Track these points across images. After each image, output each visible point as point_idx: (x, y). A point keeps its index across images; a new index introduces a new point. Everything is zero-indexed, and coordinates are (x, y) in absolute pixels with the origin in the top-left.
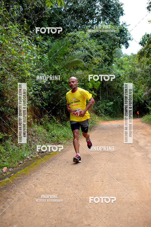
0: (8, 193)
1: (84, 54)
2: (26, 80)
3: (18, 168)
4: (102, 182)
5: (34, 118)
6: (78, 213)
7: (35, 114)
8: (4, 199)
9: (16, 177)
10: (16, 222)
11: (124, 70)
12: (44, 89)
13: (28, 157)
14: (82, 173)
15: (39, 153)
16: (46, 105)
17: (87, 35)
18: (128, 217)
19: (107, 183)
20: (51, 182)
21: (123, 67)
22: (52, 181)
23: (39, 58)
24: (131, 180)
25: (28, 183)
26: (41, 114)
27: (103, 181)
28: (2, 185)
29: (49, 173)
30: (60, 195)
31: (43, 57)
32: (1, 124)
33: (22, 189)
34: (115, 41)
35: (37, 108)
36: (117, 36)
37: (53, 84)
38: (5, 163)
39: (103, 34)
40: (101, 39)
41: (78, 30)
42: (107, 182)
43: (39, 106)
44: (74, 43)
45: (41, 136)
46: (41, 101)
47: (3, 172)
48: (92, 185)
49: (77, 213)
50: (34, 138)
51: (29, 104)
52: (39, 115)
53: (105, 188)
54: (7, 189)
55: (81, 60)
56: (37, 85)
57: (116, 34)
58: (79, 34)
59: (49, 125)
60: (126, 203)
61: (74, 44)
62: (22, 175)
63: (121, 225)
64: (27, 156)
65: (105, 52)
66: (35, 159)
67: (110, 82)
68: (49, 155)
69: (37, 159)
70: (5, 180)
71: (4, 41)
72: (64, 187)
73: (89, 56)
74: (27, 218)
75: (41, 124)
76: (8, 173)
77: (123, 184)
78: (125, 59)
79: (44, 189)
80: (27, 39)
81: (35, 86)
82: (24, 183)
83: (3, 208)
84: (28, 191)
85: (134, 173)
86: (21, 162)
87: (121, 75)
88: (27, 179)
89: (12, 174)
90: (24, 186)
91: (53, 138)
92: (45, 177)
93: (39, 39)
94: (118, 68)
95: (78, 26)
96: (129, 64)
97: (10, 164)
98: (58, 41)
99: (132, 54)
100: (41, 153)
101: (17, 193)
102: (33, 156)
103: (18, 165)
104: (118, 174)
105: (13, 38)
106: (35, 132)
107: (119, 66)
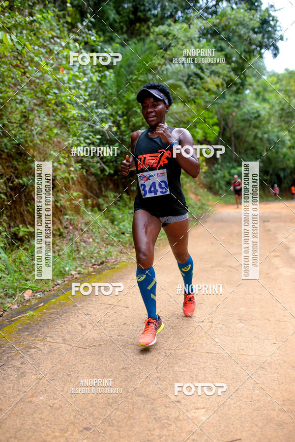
0: (32, 339)
1: (186, 70)
2: (69, 123)
3: (53, 292)
4: (210, 324)
5: (86, 197)
6: (160, 379)
7: (88, 190)
8: (23, 349)
9: (48, 309)
10: (43, 391)
11: (269, 103)
12: (106, 141)
13: (73, 273)
14: (172, 305)
15: (95, 265)
16: (110, 173)
17: (194, 32)
18: (254, 390)
19: (220, 326)
20: (113, 320)
21: (267, 96)
22: (115, 318)
23: (94, 79)
24: (268, 321)
25: (69, 320)
26: (100, 189)
27: (212, 322)
28: (21, 324)
29: (110, 303)
30: (129, 345)
31: (104, 77)
32: (22, 208)
33: (58, 332)
34: (250, 44)
35: (92, 178)
36: (256, 33)
37: (124, 131)
38: (28, 282)
39: (225, 28)
40: (222, 39)
41: (175, 21)
42: (219, 323)
43: (95, 175)
44: (167, 48)
45: (99, 232)
46: (101, 164)
47: (24, 299)
48: (191, 328)
49: (158, 379)
50: (85, 235)
51: (76, 171)
52: (96, 192)
53: (215, 335)
54: (30, 330)
55: (181, 83)
56: (92, 132)
57: (253, 29)
58: (177, 29)
59: (115, 211)
60: (252, 365)
61: (166, 50)
62: (59, 305)
63: (238, 403)
64: (71, 270)
65: (228, 66)
66: (86, 277)
67: (239, 128)
68: (112, 268)
69: (89, 277)
70: (27, 314)
71: (25, 45)
72: (136, 330)
73: (197, 75)
74: (65, 385)
75: (100, 210)
76: (34, 302)
77: (250, 329)
78: (271, 79)
79: (98, 334)
80: (71, 41)
81: (87, 135)
82: (63, 322)
83: (21, 366)
84: (68, 337)
85: (274, 308)
86: (60, 282)
87: (263, 113)
88: (67, 314)
89: (41, 303)
90: (61, 326)
91: (123, 236)
92: (103, 311)
93: (94, 41)
94: (256, 99)
95: (176, 12)
96: (280, 90)
97: (37, 285)
98: (135, 44)
99: (287, 70)
100: (98, 265)
101: (49, 339)
102: (82, 270)
103: (53, 287)
104: (242, 309)
105: (44, 40)
106: (87, 224)
107: (258, 94)
